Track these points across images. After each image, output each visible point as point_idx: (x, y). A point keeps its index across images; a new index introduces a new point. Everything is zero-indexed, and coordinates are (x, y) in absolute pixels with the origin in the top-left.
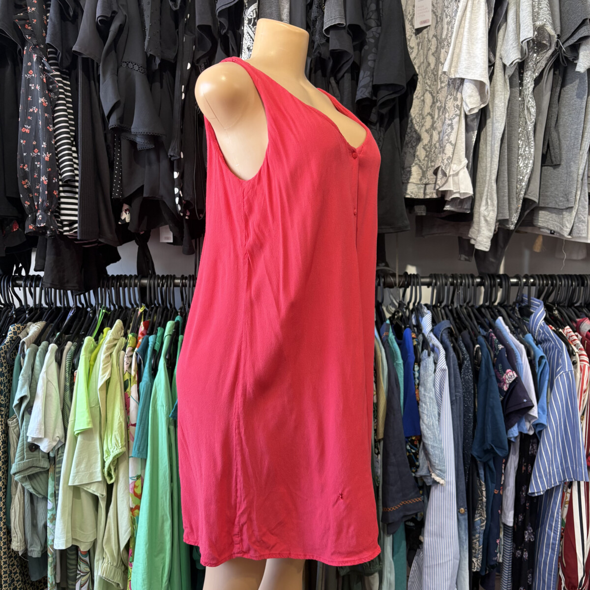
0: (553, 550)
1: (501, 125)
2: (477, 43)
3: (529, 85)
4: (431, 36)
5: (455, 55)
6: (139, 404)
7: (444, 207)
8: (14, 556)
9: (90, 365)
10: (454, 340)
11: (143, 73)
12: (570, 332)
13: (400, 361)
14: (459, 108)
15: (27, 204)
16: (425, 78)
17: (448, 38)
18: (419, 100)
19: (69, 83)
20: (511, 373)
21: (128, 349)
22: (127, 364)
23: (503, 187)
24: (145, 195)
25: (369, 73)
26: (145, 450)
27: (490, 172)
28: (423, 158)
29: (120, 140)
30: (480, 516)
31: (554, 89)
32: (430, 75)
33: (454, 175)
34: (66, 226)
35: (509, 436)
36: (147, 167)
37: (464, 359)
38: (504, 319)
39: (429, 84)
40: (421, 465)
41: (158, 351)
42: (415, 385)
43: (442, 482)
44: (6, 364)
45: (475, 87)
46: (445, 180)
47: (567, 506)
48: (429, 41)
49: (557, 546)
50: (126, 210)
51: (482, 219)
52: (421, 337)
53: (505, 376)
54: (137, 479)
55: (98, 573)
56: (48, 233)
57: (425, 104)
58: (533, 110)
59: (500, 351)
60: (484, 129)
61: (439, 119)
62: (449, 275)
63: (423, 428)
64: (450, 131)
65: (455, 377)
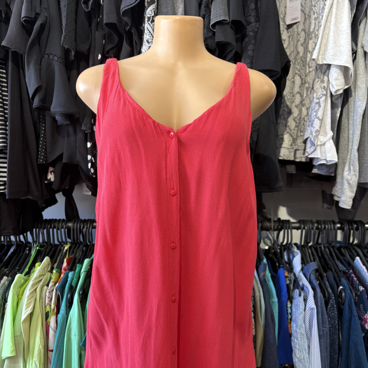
1: (363, 103)
2: (342, 34)
4: (300, 30)
5: (322, 45)
6: (56, 333)
7: (312, 170)
9: (18, 299)
10: (320, 278)
11: (61, 63)
13: (276, 299)
14: (326, 88)
17: (315, 31)
18: (290, 81)
19: (5, 71)
21: (50, 285)
22: (49, 298)
24: (64, 161)
25: (249, 61)
27: (352, 143)
28: (293, 128)
29: (44, 116)
32: (299, 61)
33: (321, 145)
36: (66, 138)
37: (329, 298)
38: (361, 259)
39: (298, 68)
42: (288, 319)
45: (340, 71)
46: (314, 149)
48: (298, 34)
50: (51, 172)
51: (346, 183)
52: (293, 277)
53: (367, 317)
57: (295, 85)
59: (361, 292)
61: (307, 98)
62: (314, 221)
63: (295, 361)
64: (318, 108)
65: (322, 315)
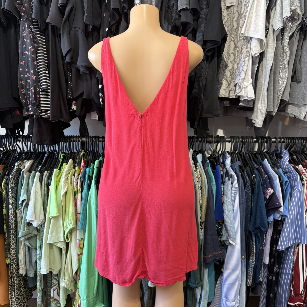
0: (288, 276)
1: (271, 62)
2: (260, 18)
3: (286, 40)
4: (235, 11)
5: (248, 24)
6: (82, 203)
7: (239, 104)
8: (20, 276)
9: (57, 183)
10: (242, 171)
11: (83, 33)
12: (302, 168)
13: (214, 183)
14: (249, 52)
15: (24, 102)
16: (231, 33)
17: (244, 13)
18: (228, 45)
19: (44, 37)
20: (271, 190)
21: (76, 175)
22: (76, 183)
23: (270, 94)
24: (84, 97)
25: (202, 34)
26: (85, 226)
27: (264, 87)
28: (229, 76)
29: (71, 67)
30: (252, 259)
31: (300, 42)
32: (233, 32)
33: (245, 88)
34: (44, 112)
35: (268, 221)
36: (85, 82)
37: (247, 182)
38: (268, 160)
39: (233, 37)
40: (223, 235)
41: (91, 176)
42: (221, 195)
43: (234, 244)
44: (15, 182)
45: (258, 42)
46: (241, 90)
47: (296, 255)
48: (234, 13)
49: (290, 275)
50: (74, 104)
51: (259, 111)
52: (225, 170)
53: (268, 191)
54: (81, 240)
55: (62, 285)
56: (35, 116)
57: (231, 47)
58: (288, 54)
59: (265, 178)
60: (262, 63)
61: (238, 57)
62: (240, 137)
63: (225, 217)
64: (244, 64)
65: (242, 191)
